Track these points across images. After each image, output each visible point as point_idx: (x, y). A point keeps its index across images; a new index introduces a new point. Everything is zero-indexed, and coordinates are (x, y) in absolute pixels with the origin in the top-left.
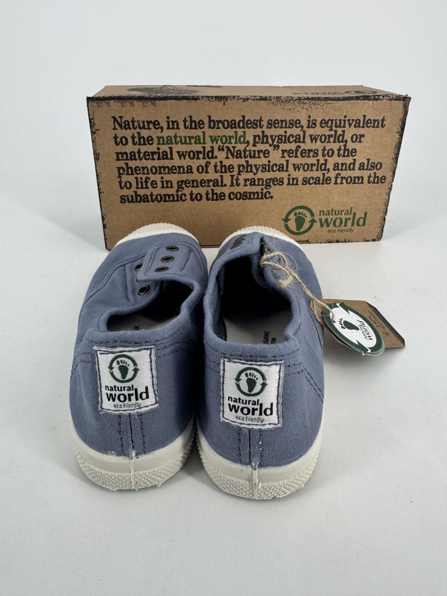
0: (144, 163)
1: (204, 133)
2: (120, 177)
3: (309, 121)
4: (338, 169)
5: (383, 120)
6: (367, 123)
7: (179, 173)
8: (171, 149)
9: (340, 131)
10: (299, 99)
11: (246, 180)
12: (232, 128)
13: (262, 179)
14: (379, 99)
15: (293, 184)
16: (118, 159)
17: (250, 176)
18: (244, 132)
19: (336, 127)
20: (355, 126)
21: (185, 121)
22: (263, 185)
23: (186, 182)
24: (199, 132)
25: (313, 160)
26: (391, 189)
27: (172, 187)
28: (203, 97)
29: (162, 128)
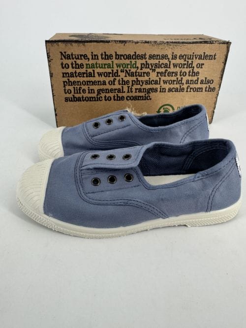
0: (78, 79)
1: (112, 62)
2: (64, 87)
3: (173, 55)
4: (188, 83)
5: (215, 55)
6: (206, 57)
7: (98, 85)
8: (94, 71)
9: (190, 61)
10: (168, 42)
11: (136, 89)
12: (128, 59)
13: (145, 89)
14: (213, 43)
15: (163, 92)
16: (63, 77)
17: (139, 87)
18: (136, 62)
19: (188, 59)
20: (199, 59)
21: (102, 55)
22: (146, 92)
23: (102, 90)
24: (109, 61)
25: (175, 78)
26: (218, 95)
27: (94, 93)
28: (112, 41)
29: (89, 59)
